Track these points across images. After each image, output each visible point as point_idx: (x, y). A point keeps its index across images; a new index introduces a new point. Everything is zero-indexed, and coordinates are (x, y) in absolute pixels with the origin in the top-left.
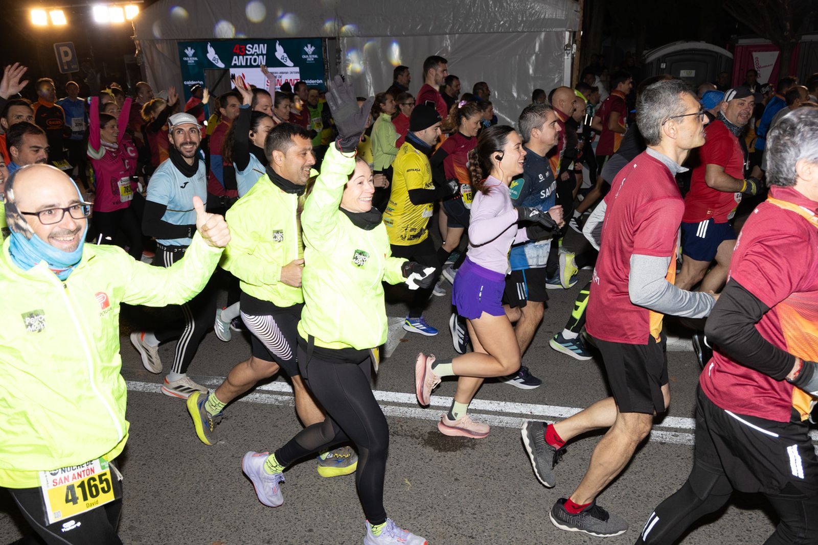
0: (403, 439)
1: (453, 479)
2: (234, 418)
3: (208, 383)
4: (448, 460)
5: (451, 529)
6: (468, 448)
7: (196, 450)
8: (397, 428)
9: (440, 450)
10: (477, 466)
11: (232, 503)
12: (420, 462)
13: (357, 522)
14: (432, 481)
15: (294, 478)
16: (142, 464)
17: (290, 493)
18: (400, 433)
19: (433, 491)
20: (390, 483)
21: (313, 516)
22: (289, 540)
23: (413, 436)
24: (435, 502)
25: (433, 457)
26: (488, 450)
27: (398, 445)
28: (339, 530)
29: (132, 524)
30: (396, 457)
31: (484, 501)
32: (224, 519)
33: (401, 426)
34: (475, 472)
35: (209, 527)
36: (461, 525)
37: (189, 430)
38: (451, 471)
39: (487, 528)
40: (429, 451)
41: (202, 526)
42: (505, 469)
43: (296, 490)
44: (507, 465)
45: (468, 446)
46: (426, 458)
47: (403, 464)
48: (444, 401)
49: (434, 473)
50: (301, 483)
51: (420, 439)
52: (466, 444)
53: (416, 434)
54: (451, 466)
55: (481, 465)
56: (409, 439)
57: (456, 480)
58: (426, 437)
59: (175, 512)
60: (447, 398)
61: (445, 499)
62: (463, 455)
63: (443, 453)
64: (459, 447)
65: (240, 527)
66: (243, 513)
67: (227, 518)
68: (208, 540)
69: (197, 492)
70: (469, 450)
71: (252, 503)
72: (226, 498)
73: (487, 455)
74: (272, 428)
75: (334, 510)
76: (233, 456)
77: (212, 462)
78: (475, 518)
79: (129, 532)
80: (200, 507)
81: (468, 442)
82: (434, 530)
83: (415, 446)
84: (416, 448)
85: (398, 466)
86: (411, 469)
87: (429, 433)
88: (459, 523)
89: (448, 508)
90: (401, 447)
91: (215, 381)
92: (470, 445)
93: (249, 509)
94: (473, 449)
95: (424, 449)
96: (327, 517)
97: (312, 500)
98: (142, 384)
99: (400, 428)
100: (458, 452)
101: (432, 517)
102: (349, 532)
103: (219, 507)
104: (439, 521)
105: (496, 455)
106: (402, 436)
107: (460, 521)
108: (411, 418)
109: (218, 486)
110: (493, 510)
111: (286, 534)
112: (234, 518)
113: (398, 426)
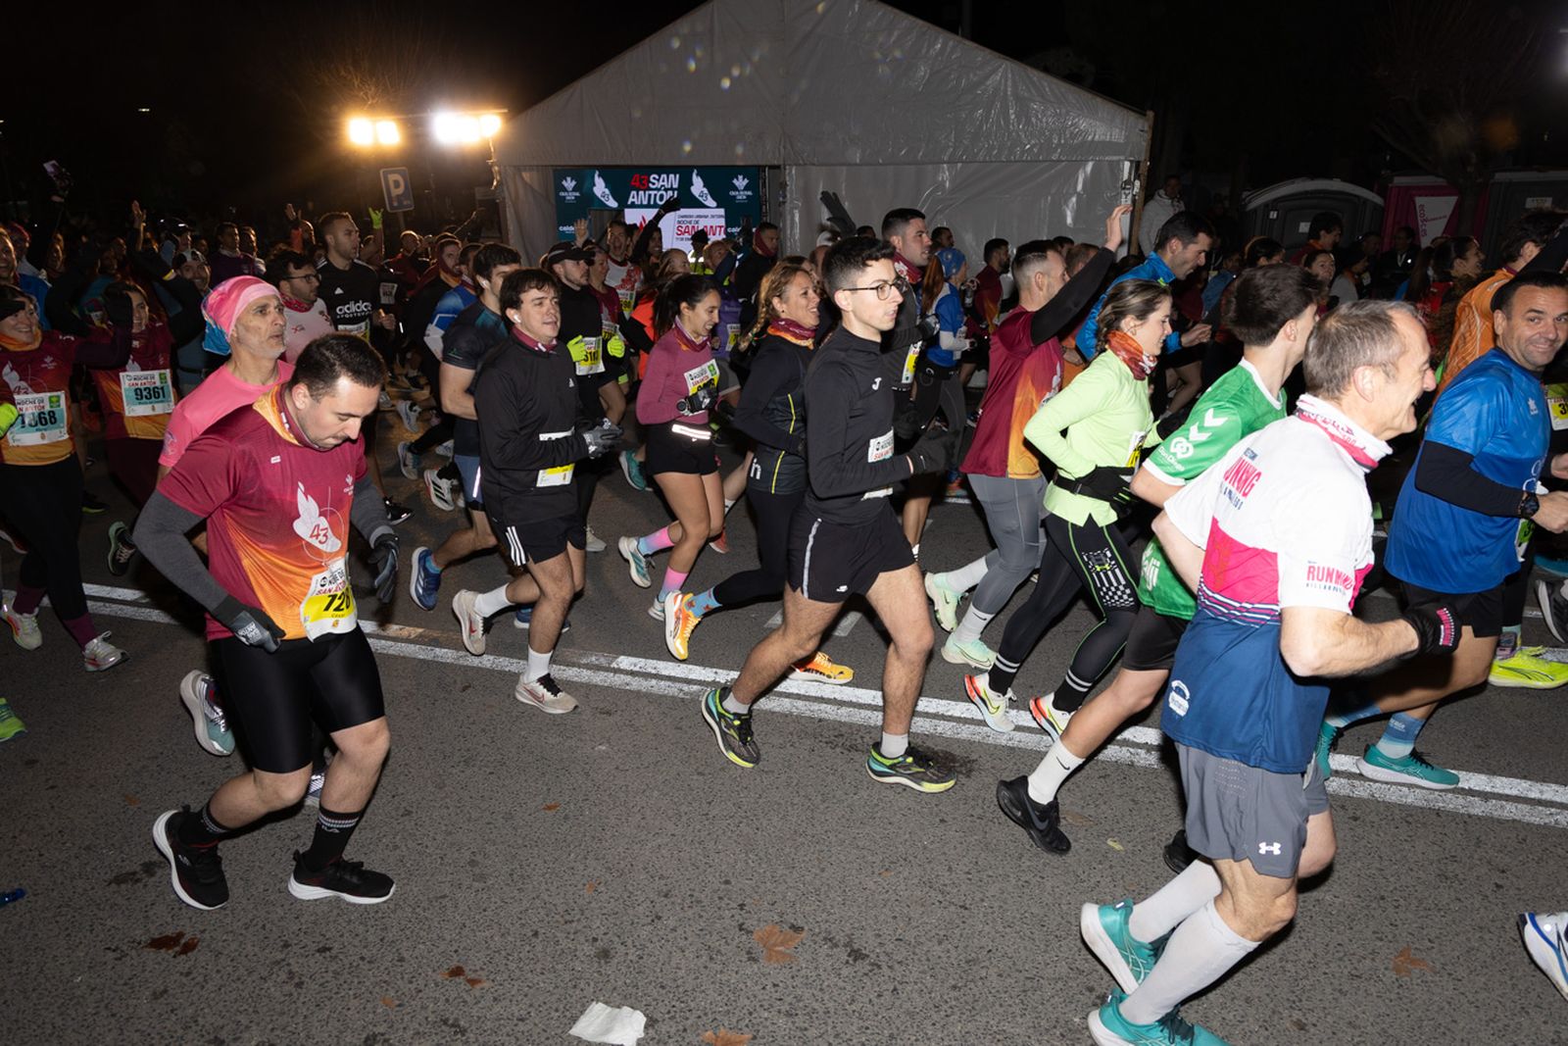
1: (937, 820)
2: (619, 713)
3: (584, 661)
5: (933, 894)
7: (565, 756)
10: (973, 803)
13: (795, 875)
15: (704, 805)
16: (488, 771)
17: (698, 827)
19: (907, 836)
20: (843, 820)
21: (732, 861)
22: (696, 894)
24: (910, 852)
27: (857, 766)
28: (769, 884)
31: (983, 855)
32: (604, 858)
35: (582, 867)
36: (948, 889)
37: (555, 728)
38: (935, 808)
39: (987, 894)
41: (572, 864)
43: (706, 822)
45: (961, 772)
47: (864, 794)
49: (909, 809)
50: (714, 812)
55: (980, 801)
57: (942, 821)
59: (534, 844)
61: (925, 848)
65: (626, 871)
67: (607, 856)
68: (580, 886)
69: (566, 818)
70: (964, 780)
71: (643, 837)
74: (674, 731)
75: (761, 854)
76: (617, 768)
77: (587, 774)
78: (970, 879)
79: (468, 868)
80: (569, 838)
81: (961, 766)
82: (907, 893)
85: (856, 797)
86: (875, 801)
88: (945, 885)
89: (930, 862)
91: (593, 659)
92: (965, 771)
94: (968, 776)
96: (752, 865)
97: (730, 837)
98: (491, 658)
99: (859, 741)
101: (906, 874)
102: (782, 887)
103: (596, 840)
104: (916, 881)
107: (947, 882)
109: (596, 810)
110: (997, 868)
111: (692, 886)
112: (617, 858)
113: (858, 737)
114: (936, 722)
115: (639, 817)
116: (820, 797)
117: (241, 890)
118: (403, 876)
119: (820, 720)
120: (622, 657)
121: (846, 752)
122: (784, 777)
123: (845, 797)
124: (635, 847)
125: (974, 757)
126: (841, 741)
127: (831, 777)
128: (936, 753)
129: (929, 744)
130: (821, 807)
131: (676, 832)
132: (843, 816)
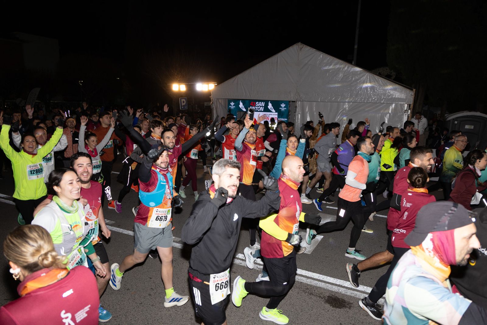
0: (315, 298)
1: (339, 323)
4: (337, 312)
6: (347, 308)
8: (312, 291)
9: (333, 307)
10: (351, 319)
11: (235, 315)
12: (323, 311)
14: (328, 322)
18: (314, 294)
20: (308, 319)
23: (320, 297)
25: (329, 310)
26: (357, 311)
27: (313, 301)
29: (192, 317)
30: (311, 306)
32: (231, 323)
33: (315, 290)
34: (350, 322)
38: (338, 319)
40: (327, 306)
42: (366, 323)
44: (367, 321)
45: (347, 307)
46: (326, 310)
47: (315, 310)
48: (336, 281)
49: (330, 318)
51: (323, 299)
52: (346, 306)
53: (322, 296)
54: (338, 316)
55: (354, 318)
56: (318, 298)
58: (326, 298)
60: (338, 279)
62: (344, 311)
63: (334, 308)
64: (343, 307)
66: (239, 321)
67: (232, 322)
70: (348, 310)
71: (244, 317)
72: (232, 312)
73: (357, 314)
79: (190, 320)
81: (347, 305)
83: (321, 302)
84: (321, 303)
85: (312, 311)
86: (318, 314)
87: (328, 297)
90: (314, 302)
92: (348, 307)
93: (242, 319)
94: (350, 309)
95: (325, 305)
99: (314, 291)
100: (342, 309)
103: (229, 316)
105: (361, 314)
106: (315, 295)
108: (319, 287)
112: (235, 323)
113: (313, 290)
114: (339, 288)
115: (242, 309)
116: (300, 310)
117: (124, 319)
118: (171, 321)
119: (301, 283)
120: (240, 254)
121: (309, 295)
122: (289, 301)
123: (308, 311)
124: (241, 320)
125: (352, 302)
126: (308, 291)
127: (304, 303)
128: (339, 299)
129: (337, 295)
130: (301, 313)
131: (254, 317)
132: (308, 318)
